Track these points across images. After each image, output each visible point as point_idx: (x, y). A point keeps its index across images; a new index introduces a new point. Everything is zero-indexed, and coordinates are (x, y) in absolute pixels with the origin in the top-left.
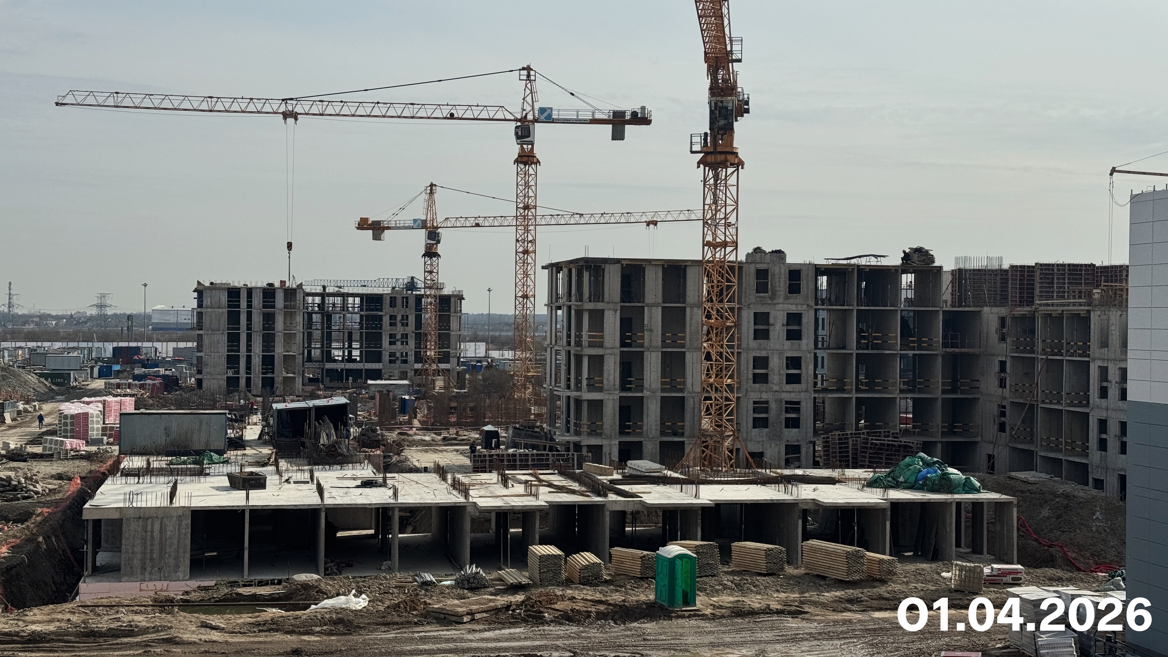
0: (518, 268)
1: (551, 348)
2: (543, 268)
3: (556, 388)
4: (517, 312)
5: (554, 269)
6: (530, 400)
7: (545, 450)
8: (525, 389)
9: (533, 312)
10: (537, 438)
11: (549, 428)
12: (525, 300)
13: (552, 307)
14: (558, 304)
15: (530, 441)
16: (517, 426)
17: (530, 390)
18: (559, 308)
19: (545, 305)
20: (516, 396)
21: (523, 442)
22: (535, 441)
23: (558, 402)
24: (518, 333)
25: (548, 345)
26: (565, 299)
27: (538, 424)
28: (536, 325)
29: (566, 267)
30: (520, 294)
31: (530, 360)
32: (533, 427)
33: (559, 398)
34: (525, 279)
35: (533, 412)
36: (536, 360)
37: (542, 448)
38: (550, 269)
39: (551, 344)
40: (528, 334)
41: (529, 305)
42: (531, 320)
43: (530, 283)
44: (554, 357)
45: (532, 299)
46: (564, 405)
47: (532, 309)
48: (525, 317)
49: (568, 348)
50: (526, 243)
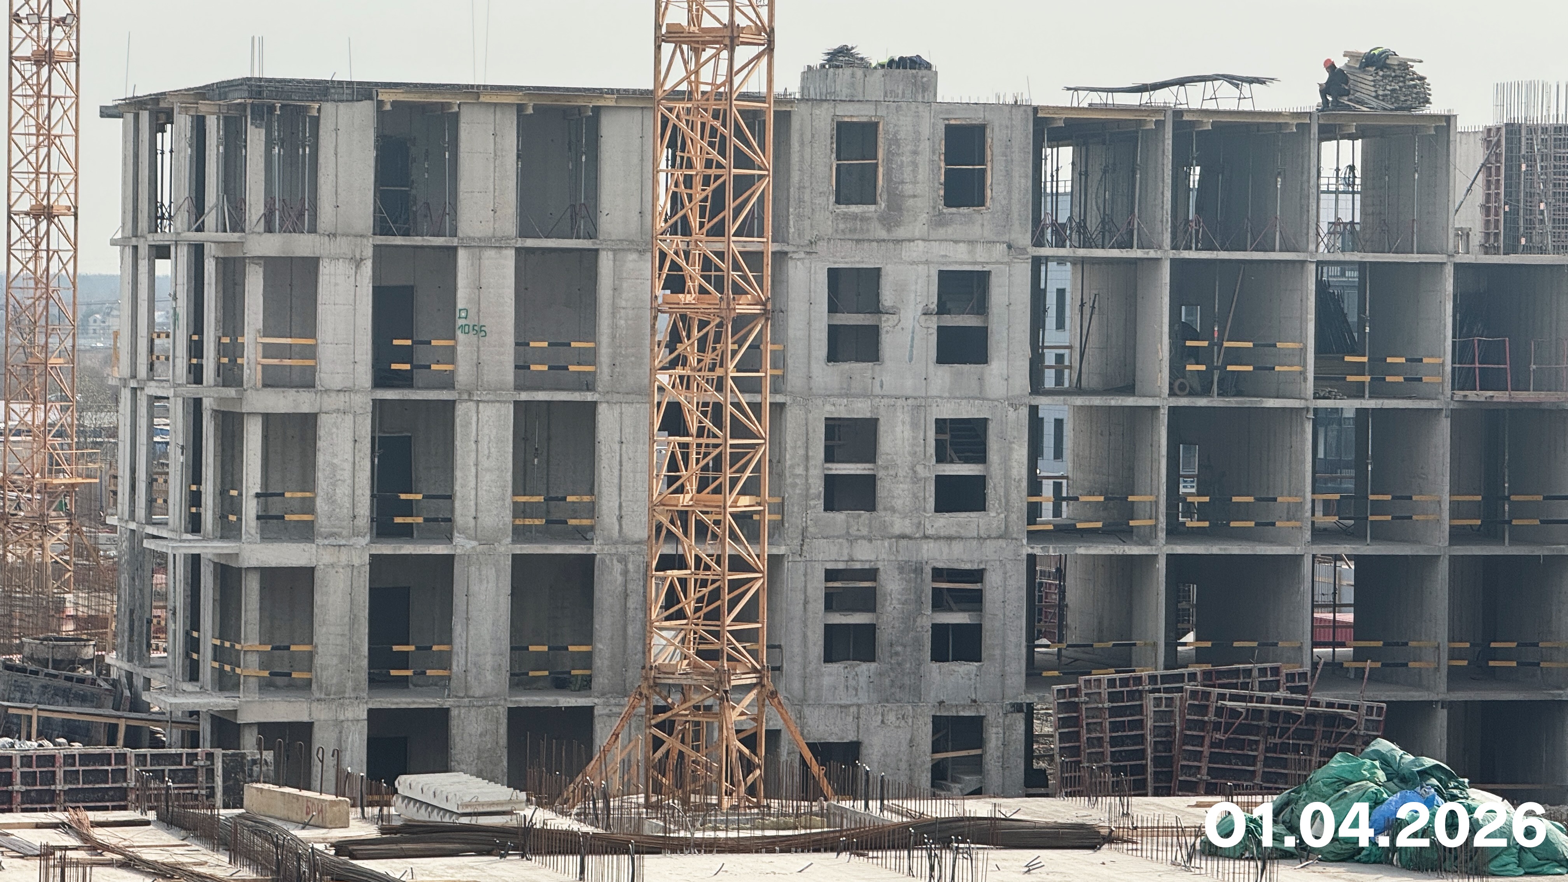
0: (17, 112)
1: (134, 390)
2: (106, 112)
3: (151, 530)
4: (16, 267)
5: (145, 116)
6: (59, 570)
7: (112, 742)
8: (44, 530)
9: (70, 267)
10: (83, 699)
11: (126, 666)
12: (43, 226)
13: (135, 248)
14: (158, 239)
15: (61, 712)
16: (17, 658)
17: (63, 535)
18: (162, 252)
19: (114, 243)
20: (10, 558)
21: (35, 714)
22: (75, 712)
23: (159, 578)
24: (18, 341)
25: (124, 382)
26: (181, 221)
27: (89, 652)
28: (82, 310)
29: (186, 110)
30: (25, 204)
31: (60, 434)
32: (73, 663)
33: (161, 561)
34: (43, 151)
35: (71, 612)
36: (82, 432)
37: (103, 736)
38: (130, 117)
39: (134, 376)
40: (54, 341)
41: (57, 241)
42: (66, 295)
43: (58, 164)
44: (143, 423)
45: (68, 222)
46: (180, 588)
47: (66, 257)
48: (42, 281)
49: (193, 390)
50: (45, 26)
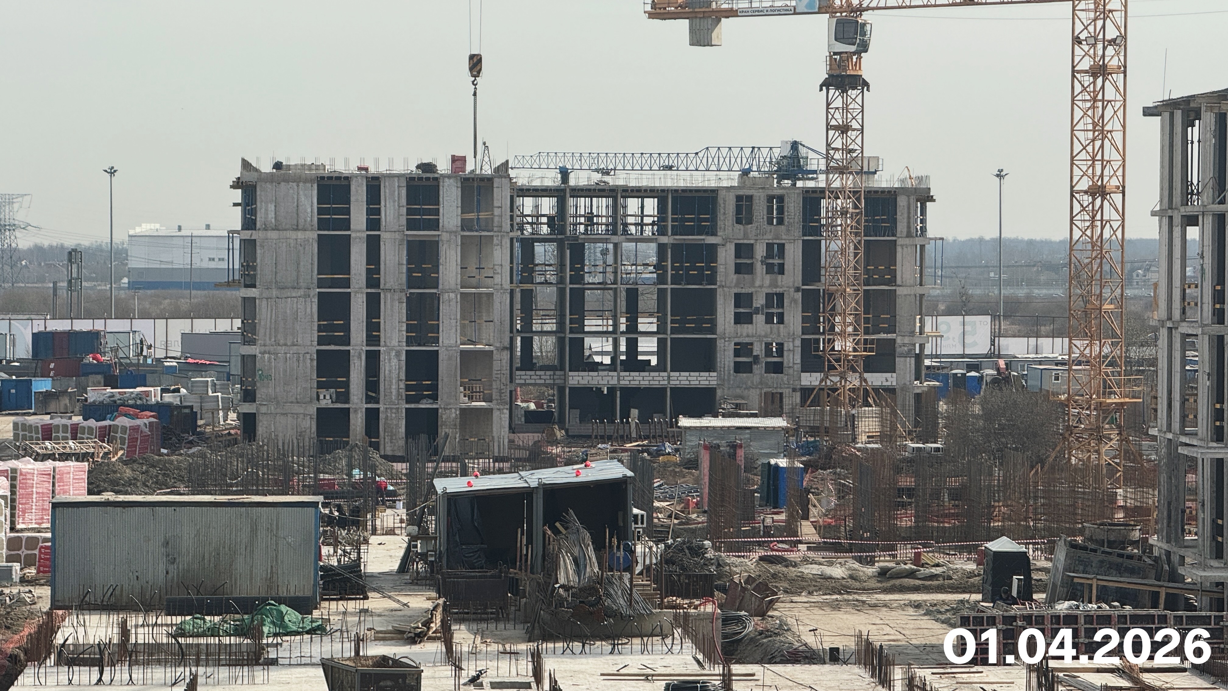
0: (1078, 114)
1: (1170, 329)
2: (1148, 112)
3: (1184, 439)
4: (1077, 234)
5: (1178, 114)
6: (1112, 470)
7: (1155, 606)
8: (1100, 439)
9: (1119, 233)
10: (1132, 572)
11: (1165, 546)
12: (1098, 202)
13: (1171, 218)
14: (1189, 210)
15: (1114, 581)
16: (1079, 539)
17: (1114, 443)
18: (1192, 220)
19: (1153, 214)
20: (1073, 461)
21: (1094, 583)
22: (1126, 582)
23: (1191, 477)
24: (1079, 291)
25: (1162, 323)
26: (1207, 197)
27: (1136, 535)
28: (1128, 266)
29: (1211, 109)
30: (1084, 184)
31: (1110, 364)
32: (1124, 543)
33: (1192, 464)
34: (1098, 143)
35: (1121, 503)
36: (1129, 362)
37: (1147, 600)
38: (1167, 115)
39: (1170, 318)
40: (1106, 292)
41: (1109, 213)
42: (1116, 255)
43: (1110, 153)
44: (1177, 355)
45: (1117, 198)
46: (1208, 485)
47: (1115, 225)
48: (1098, 244)
49: (1217, 329)
50: (1100, 46)
